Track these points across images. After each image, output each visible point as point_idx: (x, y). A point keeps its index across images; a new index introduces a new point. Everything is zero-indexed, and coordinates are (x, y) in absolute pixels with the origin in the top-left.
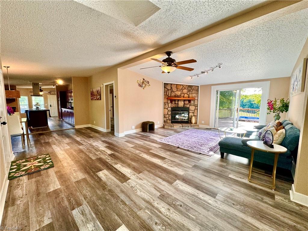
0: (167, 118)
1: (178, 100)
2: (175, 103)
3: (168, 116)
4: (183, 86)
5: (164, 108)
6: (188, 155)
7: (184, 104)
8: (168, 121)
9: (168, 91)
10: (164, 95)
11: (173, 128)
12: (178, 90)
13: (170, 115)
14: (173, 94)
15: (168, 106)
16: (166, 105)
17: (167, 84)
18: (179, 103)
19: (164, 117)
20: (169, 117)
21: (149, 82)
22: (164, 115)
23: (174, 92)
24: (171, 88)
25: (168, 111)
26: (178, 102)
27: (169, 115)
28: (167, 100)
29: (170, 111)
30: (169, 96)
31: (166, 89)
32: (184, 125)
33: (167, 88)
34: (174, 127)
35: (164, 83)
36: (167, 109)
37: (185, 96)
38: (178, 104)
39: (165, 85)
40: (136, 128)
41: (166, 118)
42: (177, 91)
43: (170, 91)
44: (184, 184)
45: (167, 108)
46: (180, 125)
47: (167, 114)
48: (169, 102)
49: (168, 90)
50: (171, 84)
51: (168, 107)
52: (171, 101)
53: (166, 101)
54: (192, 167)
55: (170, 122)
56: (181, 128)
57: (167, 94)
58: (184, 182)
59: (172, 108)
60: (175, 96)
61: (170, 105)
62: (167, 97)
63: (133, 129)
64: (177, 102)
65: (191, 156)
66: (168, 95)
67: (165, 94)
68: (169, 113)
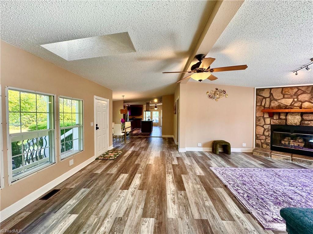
0: (263, 141)
1: (287, 114)
2: (280, 119)
3: (264, 137)
4: (299, 89)
5: (256, 125)
6: (221, 202)
7: (303, 120)
8: (265, 146)
9: (264, 100)
10: (256, 106)
11: (269, 158)
12: (286, 96)
13: (268, 136)
14: (274, 104)
15: (265, 122)
16: (259, 120)
17: (263, 90)
18: (289, 117)
19: (257, 138)
20: (266, 139)
21: (225, 91)
22: (256, 135)
23: (276, 100)
24: (271, 94)
25: (265, 130)
26: (286, 116)
27: (266, 136)
28: (262, 113)
29: (268, 131)
30: (266, 107)
31: (261, 97)
32: (296, 157)
33: (263, 96)
34: (271, 156)
35: (257, 90)
36: (263, 127)
37: (303, 106)
38: (286, 119)
39: (258, 91)
40: (204, 146)
41: (261, 140)
42: (284, 98)
43: (268, 100)
44: (153, 227)
45: (262, 125)
46: (288, 156)
47: (262, 134)
48: (266, 116)
49: (265, 98)
50: (271, 89)
51: (265, 124)
52: (271, 115)
53: (260, 114)
54: (198, 220)
55: (269, 147)
56: (288, 161)
57: (263, 104)
58: (157, 225)
59: (272, 126)
60: (279, 107)
61: (268, 121)
62: (263, 108)
63: (199, 147)
64: (283, 117)
65: (224, 206)
66: (264, 106)
67: (258, 104)
68: (265, 133)
